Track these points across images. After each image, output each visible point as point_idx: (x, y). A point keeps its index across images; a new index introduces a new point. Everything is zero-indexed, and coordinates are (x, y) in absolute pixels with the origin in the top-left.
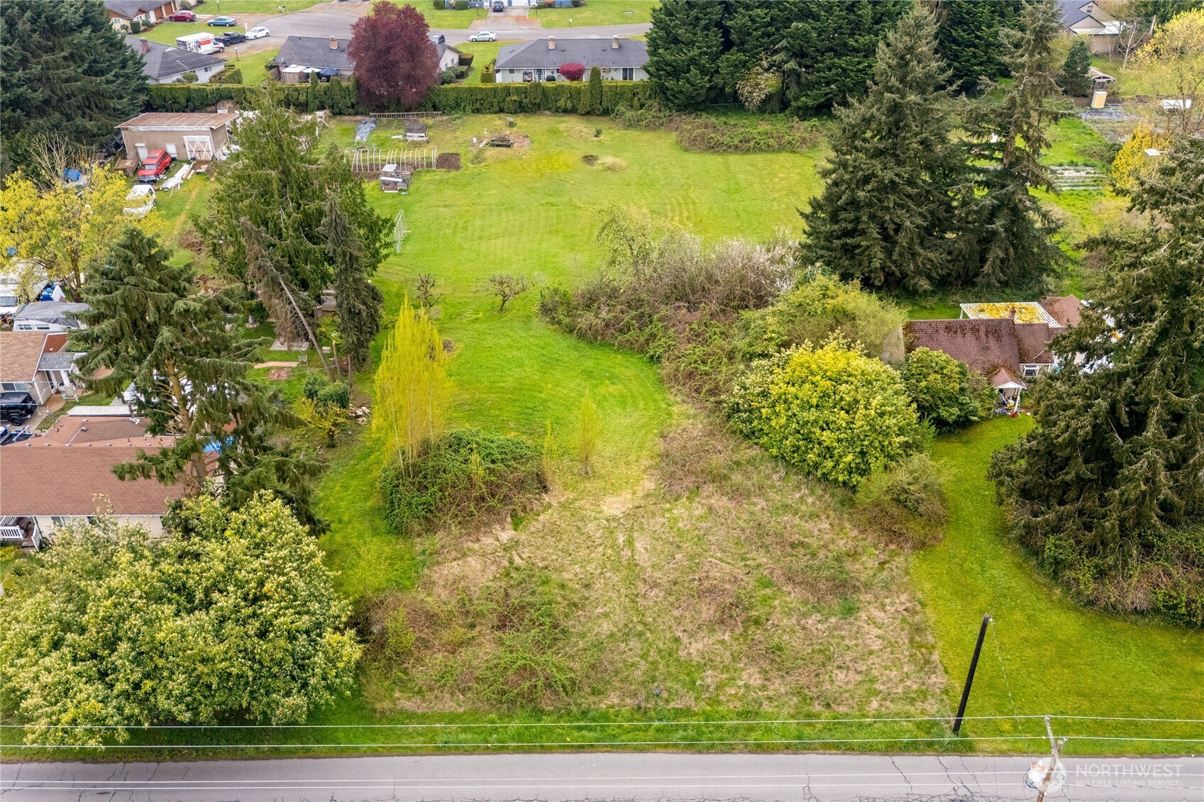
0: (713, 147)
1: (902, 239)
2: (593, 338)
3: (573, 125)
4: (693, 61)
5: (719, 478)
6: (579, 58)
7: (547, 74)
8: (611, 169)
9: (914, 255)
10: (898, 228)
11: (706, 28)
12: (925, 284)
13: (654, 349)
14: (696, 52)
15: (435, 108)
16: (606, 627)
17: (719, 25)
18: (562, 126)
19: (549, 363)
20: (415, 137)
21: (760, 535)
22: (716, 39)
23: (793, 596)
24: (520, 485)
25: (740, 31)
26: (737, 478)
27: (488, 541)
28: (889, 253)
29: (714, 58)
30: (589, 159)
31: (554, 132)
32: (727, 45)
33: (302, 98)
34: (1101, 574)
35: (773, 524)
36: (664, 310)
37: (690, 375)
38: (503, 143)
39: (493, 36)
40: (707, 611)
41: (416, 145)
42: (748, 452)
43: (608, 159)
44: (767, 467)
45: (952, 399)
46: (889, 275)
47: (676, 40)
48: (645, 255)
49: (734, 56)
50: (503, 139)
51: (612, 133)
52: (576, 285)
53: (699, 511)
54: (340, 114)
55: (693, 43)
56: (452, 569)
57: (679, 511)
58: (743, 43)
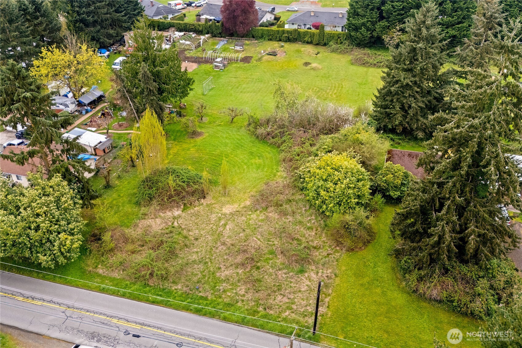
0: (364, 64)
1: (411, 112)
2: (263, 139)
3: (310, 49)
4: (363, 24)
5: (278, 205)
6: (322, 20)
7: (308, 26)
8: (314, 69)
9: (418, 120)
10: (410, 107)
11: (372, 9)
12: (421, 135)
14: (366, 20)
15: (253, 37)
16: (195, 257)
17: (379, 9)
18: (303, 49)
20: (238, 48)
21: (282, 232)
22: (376, 14)
23: (280, 260)
24: (193, 193)
25: (387, 12)
26: (286, 206)
27: (169, 214)
29: (374, 23)
30: (307, 64)
31: (298, 51)
32: (381, 18)
33: (200, 29)
35: (291, 228)
36: (294, 131)
37: (291, 160)
38: (274, 54)
39: (296, 9)
40: (239, 259)
41: (237, 51)
42: (298, 197)
43: (314, 65)
44: (301, 204)
47: (358, 15)
49: (384, 23)
50: (275, 52)
51: (324, 52)
53: (262, 217)
54: (215, 36)
55: (365, 16)
56: (149, 222)
57: (254, 216)
58: (389, 17)
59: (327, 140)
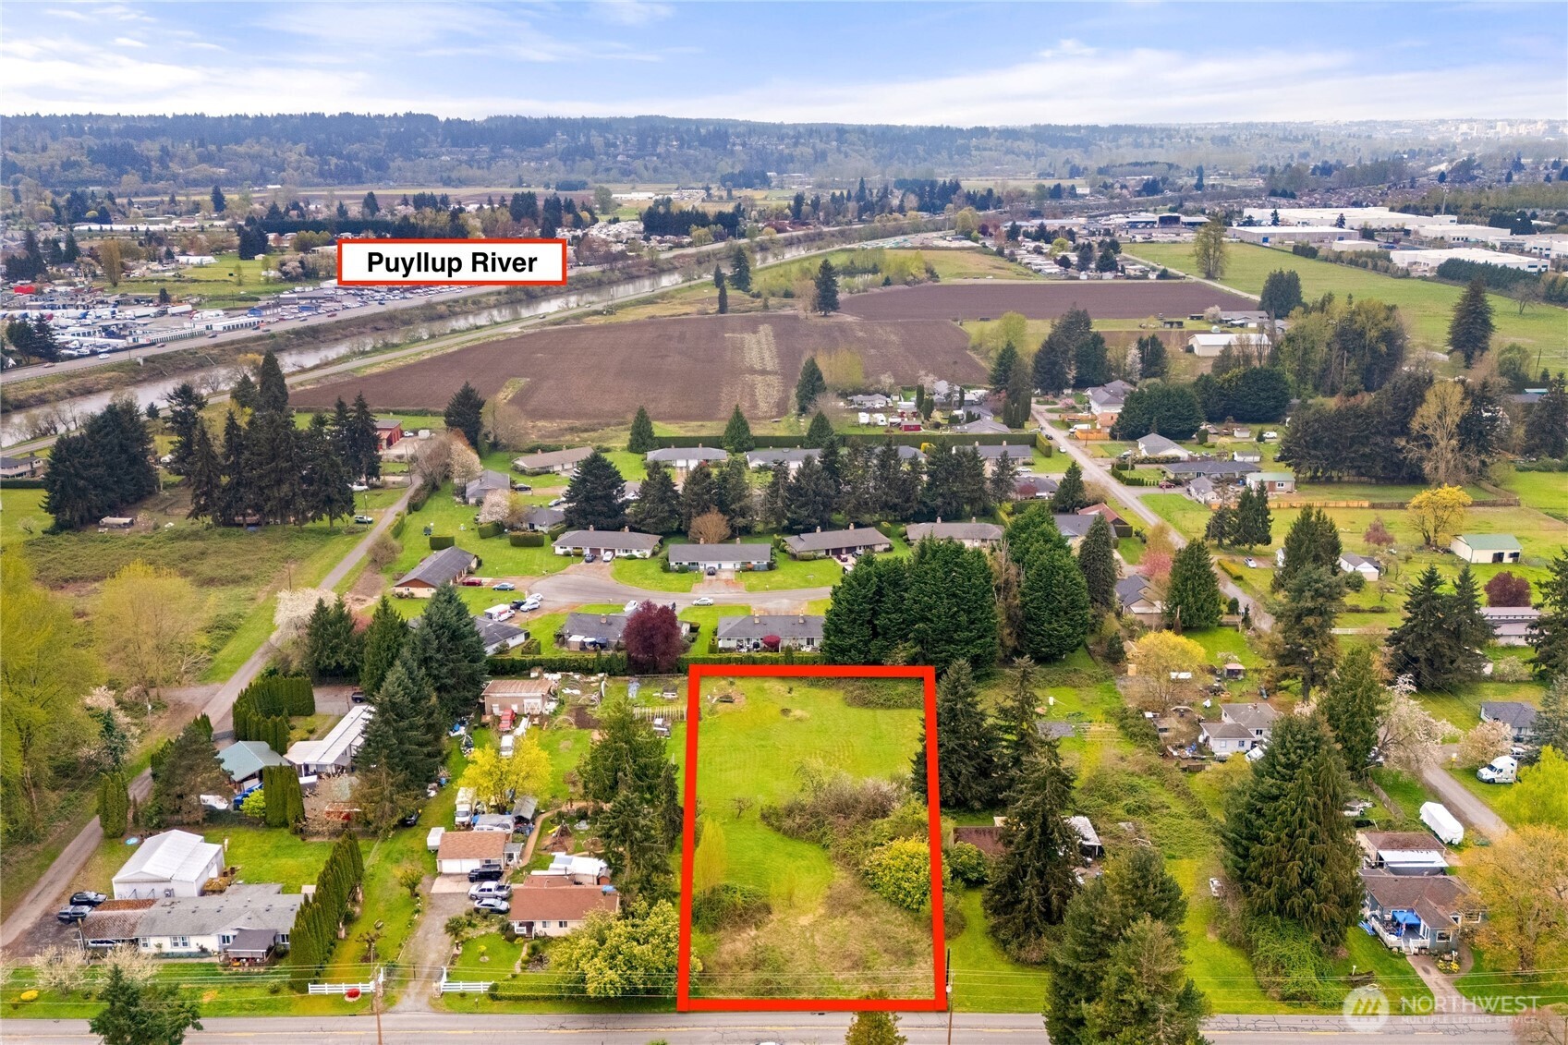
0: (866, 704)
1: (962, 780)
2: (792, 834)
3: (775, 686)
4: (852, 646)
5: (857, 908)
6: (775, 630)
7: (753, 641)
8: (799, 720)
9: (970, 788)
10: (960, 773)
11: (862, 625)
12: (977, 805)
13: (826, 840)
14: (855, 640)
15: (679, 671)
16: (801, 970)
17: (870, 622)
18: (766, 685)
19: (768, 848)
20: (669, 696)
21: (874, 933)
22: (867, 631)
23: (887, 957)
24: (758, 910)
25: (883, 627)
26: (865, 907)
27: (744, 935)
28: (956, 785)
29: (866, 643)
30: (785, 712)
31: (761, 690)
32: (875, 635)
33: (590, 666)
34: (1021, 946)
35: (880, 928)
36: (831, 818)
37: (845, 856)
38: (727, 699)
39: (711, 601)
40: (847, 963)
41: (671, 701)
42: (872, 896)
43: (797, 713)
44: (880, 903)
45: (974, 869)
46: (957, 799)
47: (842, 631)
48: (820, 786)
49: (879, 642)
50: (728, 697)
51: (801, 690)
52: (782, 802)
53: (846, 923)
54: (615, 675)
55: (852, 634)
56: (728, 947)
57: (836, 923)
58: (885, 633)
59: (883, 825)
